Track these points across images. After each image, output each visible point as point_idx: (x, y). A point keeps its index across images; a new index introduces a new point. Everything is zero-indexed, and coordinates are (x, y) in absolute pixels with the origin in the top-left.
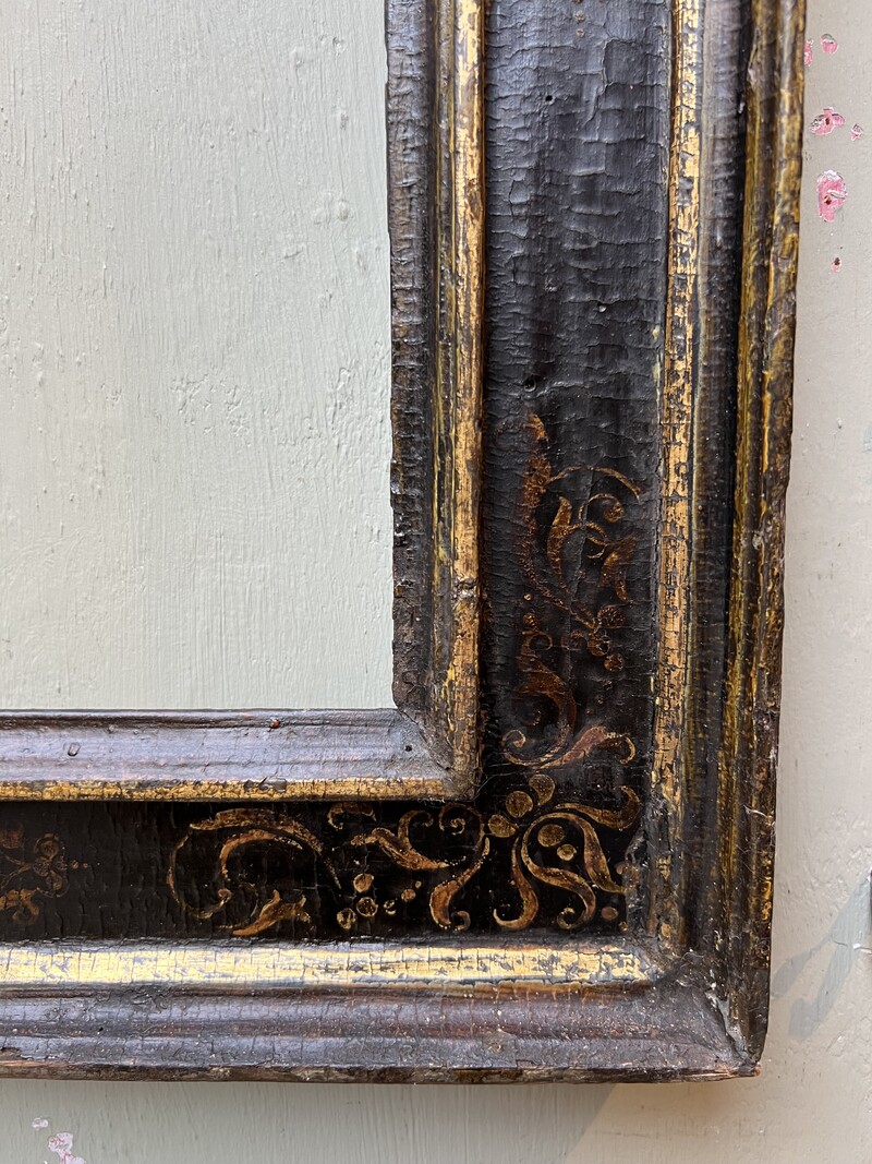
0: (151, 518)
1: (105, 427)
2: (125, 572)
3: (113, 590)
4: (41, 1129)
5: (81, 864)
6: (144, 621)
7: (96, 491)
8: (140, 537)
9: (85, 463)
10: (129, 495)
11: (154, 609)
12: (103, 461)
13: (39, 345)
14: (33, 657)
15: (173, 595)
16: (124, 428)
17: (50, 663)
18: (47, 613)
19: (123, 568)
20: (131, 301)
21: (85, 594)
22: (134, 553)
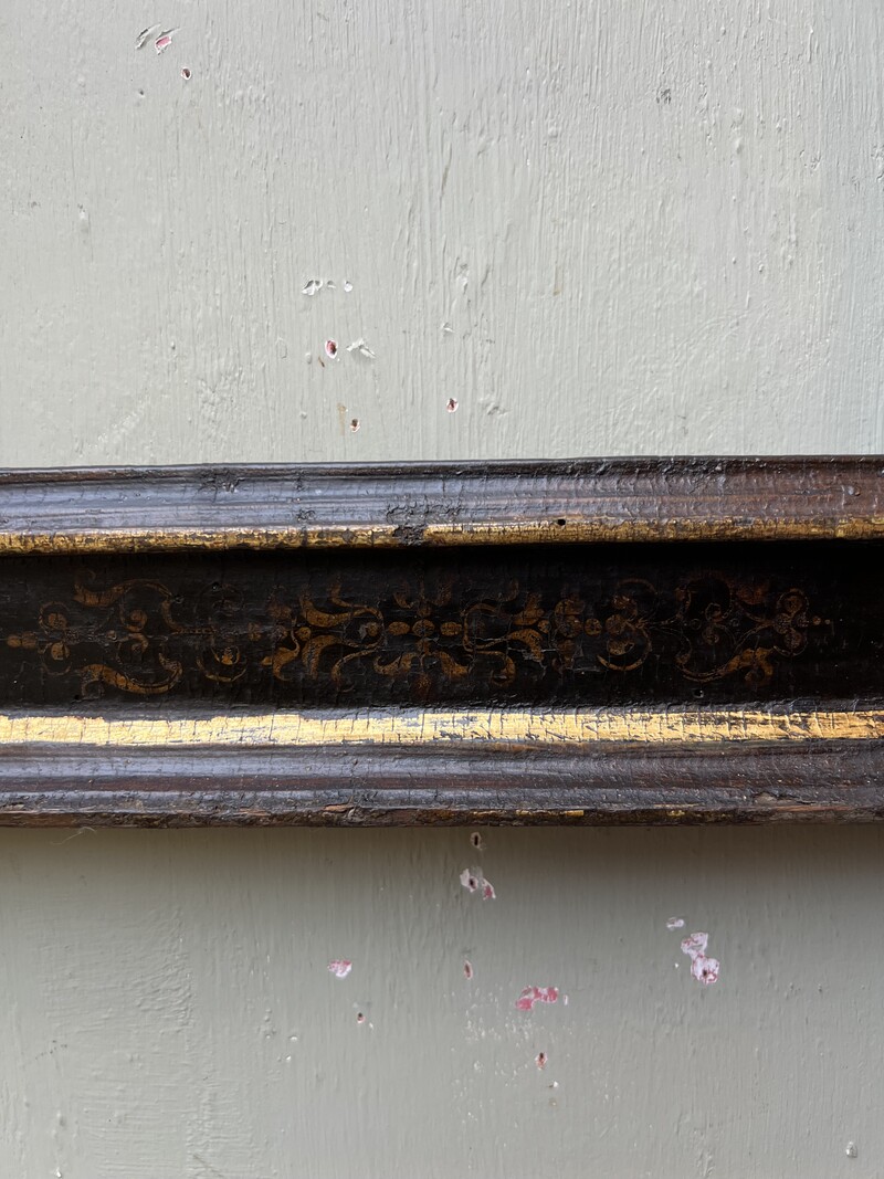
0: (841, 290)
1: (802, 194)
2: (810, 345)
3: (797, 364)
4: (677, 929)
5: (823, 620)
6: (826, 396)
7: (787, 261)
8: (829, 308)
9: (778, 232)
10: (821, 265)
11: (836, 384)
12: (796, 231)
13: (739, 111)
14: (709, 434)
15: (857, 369)
16: (821, 196)
17: (726, 440)
18: (727, 388)
19: (808, 341)
20: (836, 68)
21: (767, 369)
22: (822, 325)
